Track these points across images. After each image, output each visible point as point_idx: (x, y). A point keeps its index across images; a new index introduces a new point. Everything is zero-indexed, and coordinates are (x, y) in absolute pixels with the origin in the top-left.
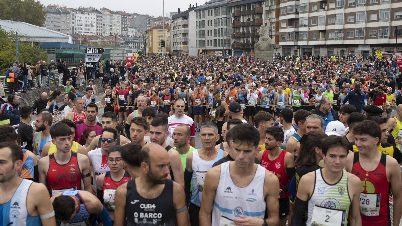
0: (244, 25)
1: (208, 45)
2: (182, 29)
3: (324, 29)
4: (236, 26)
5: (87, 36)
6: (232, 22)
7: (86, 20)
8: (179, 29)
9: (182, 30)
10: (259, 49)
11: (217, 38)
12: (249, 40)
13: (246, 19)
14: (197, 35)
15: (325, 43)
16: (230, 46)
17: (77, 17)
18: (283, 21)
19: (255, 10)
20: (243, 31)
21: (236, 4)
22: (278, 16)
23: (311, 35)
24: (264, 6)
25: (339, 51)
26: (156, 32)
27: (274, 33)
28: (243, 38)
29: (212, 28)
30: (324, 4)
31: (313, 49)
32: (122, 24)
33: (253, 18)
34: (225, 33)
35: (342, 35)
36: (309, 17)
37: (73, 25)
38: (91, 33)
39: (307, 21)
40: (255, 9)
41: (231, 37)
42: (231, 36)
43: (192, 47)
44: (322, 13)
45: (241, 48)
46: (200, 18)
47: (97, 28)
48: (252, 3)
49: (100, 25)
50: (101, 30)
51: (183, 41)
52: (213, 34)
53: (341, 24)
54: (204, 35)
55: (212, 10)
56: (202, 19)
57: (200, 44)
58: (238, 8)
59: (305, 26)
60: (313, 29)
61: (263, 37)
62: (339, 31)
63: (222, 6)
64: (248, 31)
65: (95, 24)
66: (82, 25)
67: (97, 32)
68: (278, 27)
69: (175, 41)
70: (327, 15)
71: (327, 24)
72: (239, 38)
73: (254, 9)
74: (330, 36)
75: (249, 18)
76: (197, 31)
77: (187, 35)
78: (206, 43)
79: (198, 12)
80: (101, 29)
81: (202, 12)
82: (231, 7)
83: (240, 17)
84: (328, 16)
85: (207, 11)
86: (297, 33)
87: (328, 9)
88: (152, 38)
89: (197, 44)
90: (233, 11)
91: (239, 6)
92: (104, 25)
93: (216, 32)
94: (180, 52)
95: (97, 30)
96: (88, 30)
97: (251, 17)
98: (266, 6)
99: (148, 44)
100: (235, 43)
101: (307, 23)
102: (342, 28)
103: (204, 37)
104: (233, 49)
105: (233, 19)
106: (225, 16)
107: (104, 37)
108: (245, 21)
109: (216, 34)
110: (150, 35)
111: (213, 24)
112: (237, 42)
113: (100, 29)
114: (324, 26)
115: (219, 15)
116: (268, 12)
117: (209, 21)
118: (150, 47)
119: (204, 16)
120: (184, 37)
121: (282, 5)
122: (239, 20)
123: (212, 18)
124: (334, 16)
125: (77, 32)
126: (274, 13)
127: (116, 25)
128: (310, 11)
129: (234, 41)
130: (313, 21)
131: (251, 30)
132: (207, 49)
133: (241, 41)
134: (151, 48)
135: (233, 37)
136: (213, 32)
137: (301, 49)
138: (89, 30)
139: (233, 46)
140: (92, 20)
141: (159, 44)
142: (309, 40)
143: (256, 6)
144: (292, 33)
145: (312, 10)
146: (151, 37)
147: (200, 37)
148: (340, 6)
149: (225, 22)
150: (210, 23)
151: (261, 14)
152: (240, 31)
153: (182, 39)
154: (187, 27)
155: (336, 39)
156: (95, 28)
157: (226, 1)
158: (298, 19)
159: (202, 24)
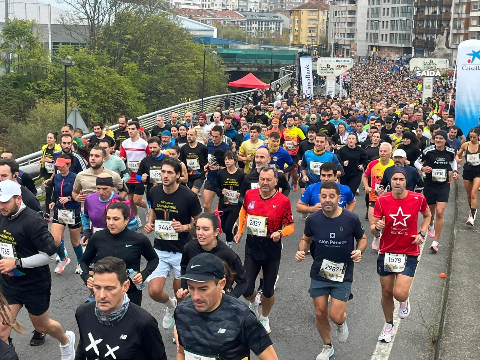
0: (429, 18)
1: (382, 40)
2: (348, 16)
4: (419, 19)
5: (192, 11)
6: (415, 14)
8: (344, 16)
9: (349, 18)
11: (395, 32)
12: (433, 37)
13: (431, 11)
14: (367, 26)
16: (411, 43)
18: (474, 18)
19: (443, 2)
20: (427, 26)
22: (468, 11)
27: (463, 31)
28: (426, 34)
29: (388, 18)
33: (440, 11)
34: (404, 26)
38: (194, 4)
41: (412, 32)
42: (412, 30)
43: (359, 41)
45: (423, 46)
46: (374, 4)
51: (349, 32)
52: (389, 27)
54: (377, 27)
56: (376, 6)
57: (371, 38)
61: (439, 47)
64: (433, 26)
67: (203, 3)
68: (467, 25)
69: (337, 31)
72: (421, 34)
75: (435, 10)
76: (368, 21)
77: (353, 25)
78: (380, 37)
83: (424, 7)
88: (299, 22)
89: (367, 38)
93: (393, 24)
94: (343, 47)
99: (293, 30)
100: (417, 40)
103: (377, 29)
104: (413, 47)
105: (415, 9)
106: (406, 5)
107: (216, 13)
108: (430, 13)
109: (393, 27)
110: (296, 17)
111: (390, 13)
112: (419, 38)
115: (399, 3)
116: (458, 5)
117: (384, 9)
118: (295, 34)
119: (379, 2)
120: (350, 27)
122: (423, 12)
123: (389, 5)
125: (174, 4)
126: (464, 7)
129: (415, 37)
131: (436, 25)
132: (380, 45)
133: (424, 38)
134: (297, 36)
135: (415, 32)
136: (389, 24)
139: (414, 44)
141: (309, 31)
146: (297, 19)
147: (371, 29)
149: (405, 11)
150: (386, 11)
151: (450, 6)
152: (423, 25)
153: (347, 30)
154: (354, 15)
159: (376, 12)
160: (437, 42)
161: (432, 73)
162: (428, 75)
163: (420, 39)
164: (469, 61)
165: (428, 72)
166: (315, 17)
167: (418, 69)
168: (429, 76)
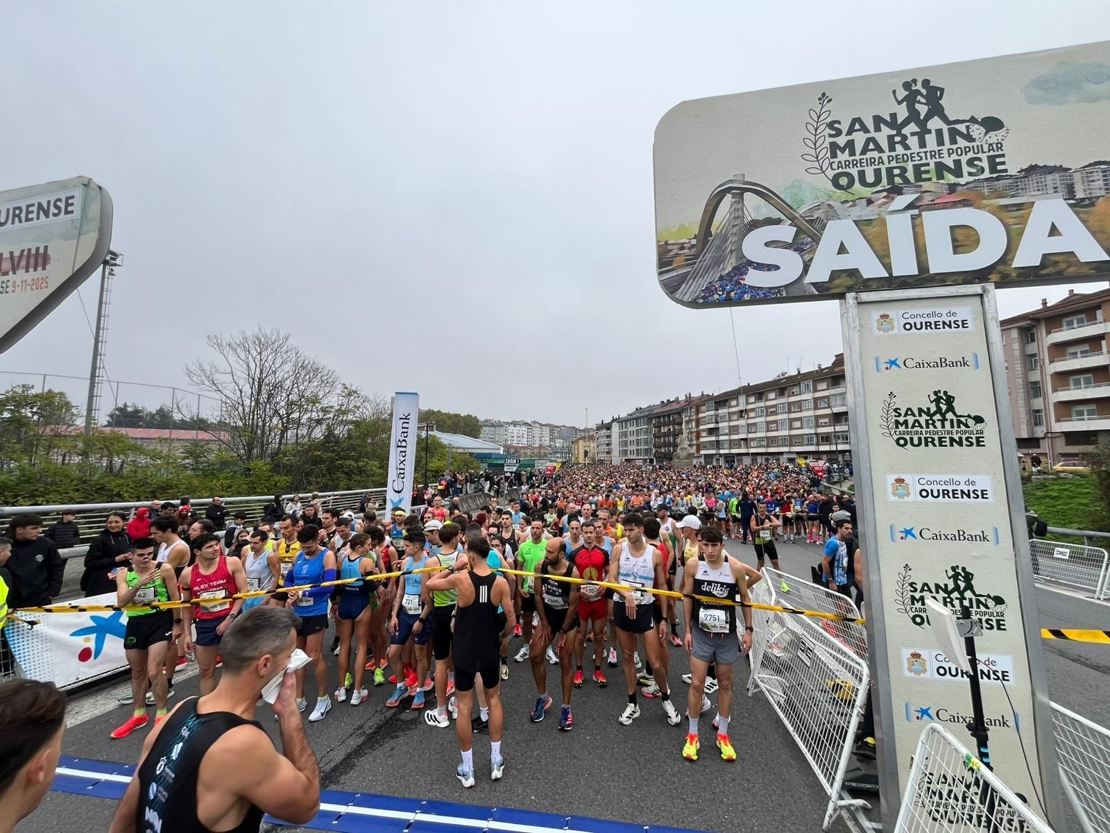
0: (665, 435)
1: (630, 455)
3: (746, 437)
4: (657, 436)
5: (519, 447)
6: (653, 433)
7: (518, 432)
8: (603, 440)
9: (606, 440)
10: (678, 458)
11: (639, 448)
12: (670, 449)
13: (666, 429)
14: (619, 445)
15: (748, 451)
16: (652, 456)
17: (509, 430)
18: (704, 430)
20: (664, 441)
21: (656, 416)
22: (697, 426)
23: (732, 444)
24: (683, 416)
25: (764, 459)
26: (581, 442)
27: (695, 442)
28: (664, 447)
29: (634, 438)
30: (744, 413)
31: (736, 457)
32: (550, 435)
33: (674, 427)
34: (646, 443)
35: (764, 443)
36: (729, 426)
37: (505, 437)
38: (522, 444)
39: (728, 430)
41: (652, 447)
42: (652, 445)
43: (615, 457)
44: (742, 422)
45: (663, 457)
48: (672, 414)
49: (530, 437)
51: (607, 451)
52: (635, 444)
53: (762, 432)
54: (626, 445)
55: (633, 422)
56: (624, 430)
57: (622, 454)
59: (726, 435)
60: (734, 437)
61: (682, 446)
62: (761, 439)
63: (643, 417)
64: (669, 441)
65: (525, 436)
66: (513, 437)
67: (528, 443)
68: (698, 436)
69: (599, 451)
70: (747, 424)
71: (749, 432)
72: (660, 447)
73: (674, 420)
74: (752, 444)
75: (669, 428)
76: (619, 441)
77: (610, 445)
78: (629, 452)
79: (621, 424)
81: (624, 423)
82: (651, 419)
83: (660, 427)
85: (629, 422)
86: (718, 442)
87: (748, 418)
88: (577, 448)
89: (620, 454)
90: (654, 422)
91: (659, 417)
92: (534, 437)
93: (638, 442)
94: (604, 462)
95: (528, 441)
97: (671, 427)
98: (685, 417)
99: (574, 454)
100: (657, 453)
101: (728, 432)
102: (764, 436)
103: (626, 447)
104: (654, 458)
105: (654, 429)
106: (646, 427)
107: (534, 448)
108: (666, 431)
109: (638, 445)
110: (575, 445)
111: (635, 434)
112: (658, 451)
113: (530, 440)
114: (746, 435)
115: (641, 426)
116: (687, 422)
117: (630, 432)
118: (575, 457)
119: (626, 427)
120: (608, 447)
121: (701, 415)
122: (660, 430)
123: (634, 428)
124: (755, 424)
125: (509, 444)
126: (694, 423)
127: (545, 436)
128: (730, 420)
129: (656, 450)
130: (733, 430)
131: (671, 439)
132: (629, 458)
133: (663, 450)
135: (655, 447)
136: (635, 442)
137: (723, 457)
138: (520, 441)
139: (655, 455)
140: (523, 432)
141: (584, 454)
142: (731, 448)
143: (676, 416)
144: (712, 441)
145: (732, 419)
147: (622, 447)
148: (760, 415)
149: (646, 432)
150: (632, 433)
151: (681, 424)
152: (661, 441)
153: (605, 449)
154: (610, 438)
155: (758, 447)
156: (526, 440)
157: (647, 413)
158: (718, 428)
159: (624, 434)
161: (963, 239)
163: (660, 452)
166: (588, 445)
168: (924, 278)
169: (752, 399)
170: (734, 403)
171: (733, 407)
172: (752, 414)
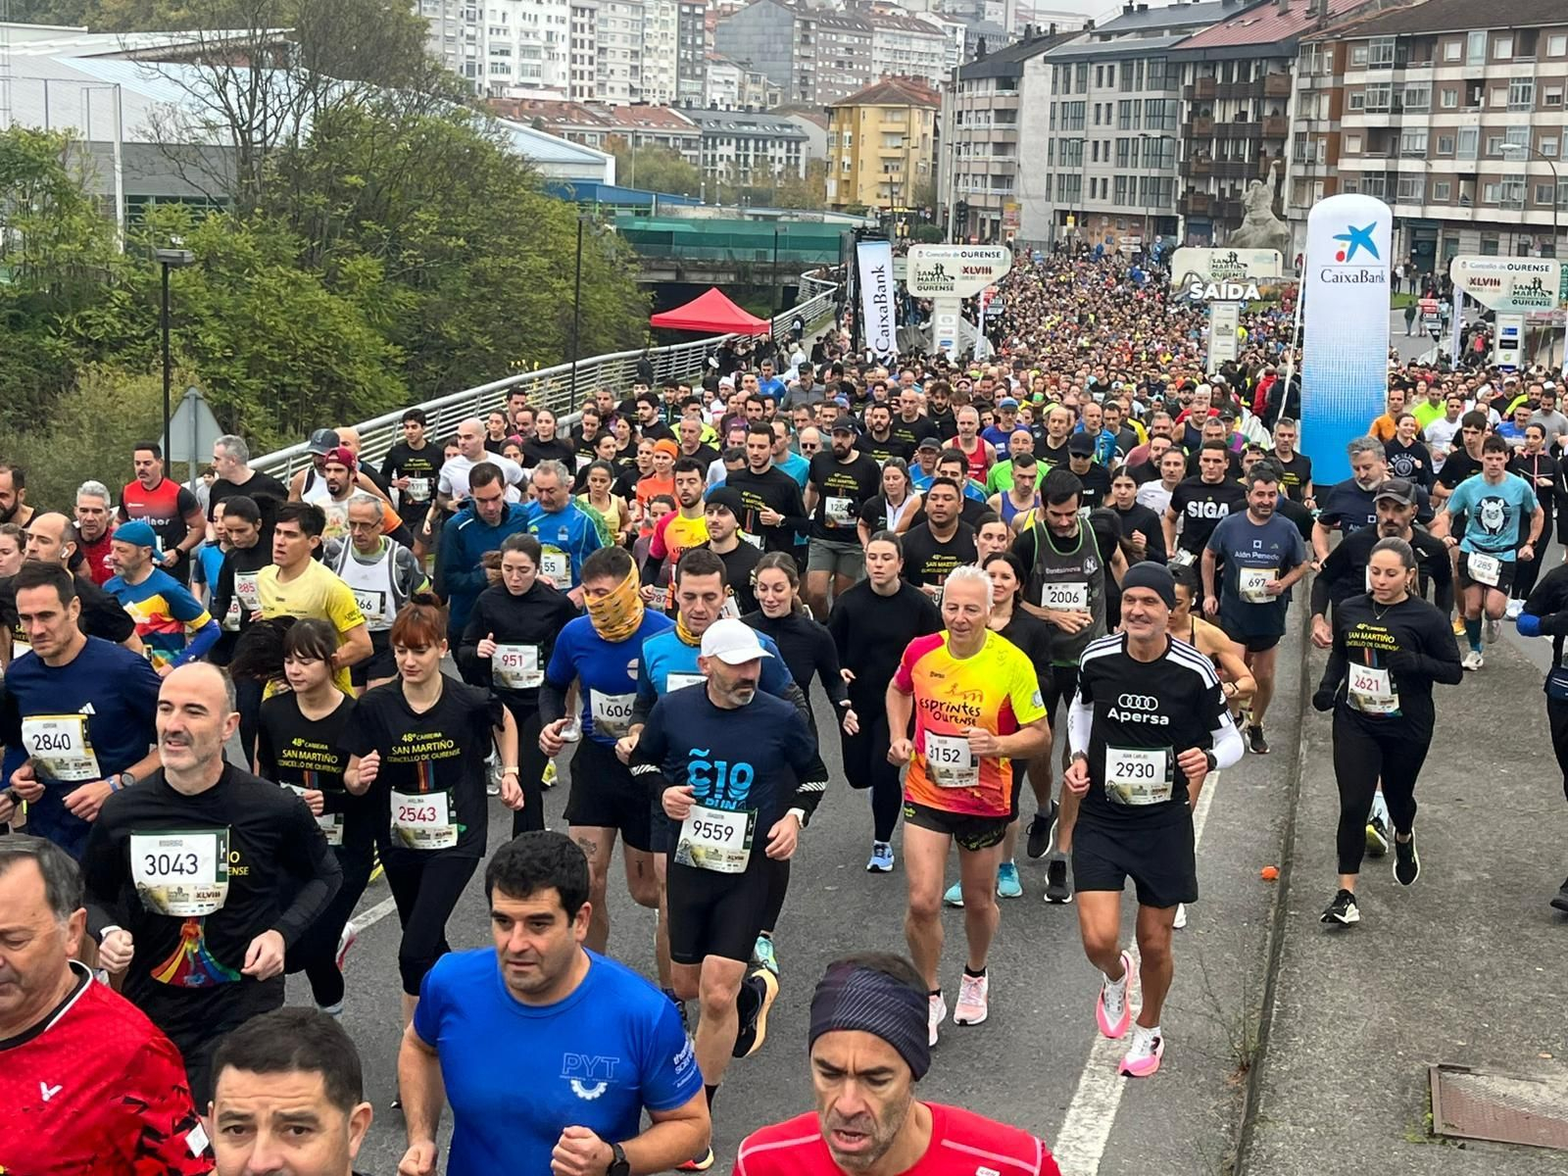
0: (1224, 132)
1: (1093, 195)
2: (993, 125)
3: (1473, 171)
4: (1198, 134)
5: (541, 105)
6: (1185, 121)
7: (528, 25)
8: (983, 125)
9: (996, 130)
11: (1128, 172)
12: (1238, 187)
14: (1051, 154)
15: (1473, 215)
16: (1174, 205)
17: (487, 14)
18: (1354, 133)
19: (1264, 85)
20: (1222, 156)
21: (1200, 56)
22: (1336, 114)
23: (1435, 187)
24: (1294, 72)
25: (1515, 244)
26: (871, 119)
27: (1321, 171)
28: (1218, 179)
29: (1109, 132)
30: (1477, 89)
31: (1440, 232)
32: (682, 43)
33: (1258, 111)
34: (1156, 156)
35: (1519, 194)
36: (1431, 128)
37: (470, 50)
38: (548, 87)
39: (1425, 139)
40: (1264, 78)
41: (1177, 172)
42: (1177, 166)
43: (1028, 197)
44: (1468, 120)
45: (1210, 213)
46: (1068, 92)
47: (574, 66)
48: (1256, 59)
49: (587, 52)
50: (591, 73)
51: (998, 172)
52: (1112, 156)
53: (1518, 158)
54: (1077, 157)
55: (1111, 68)
56: (1073, 97)
57: (1060, 189)
58: (1207, 67)
59: (1419, 156)
60: (1441, 166)
61: (1255, 215)
62: (1514, 180)
63: (1152, 54)
64: (1238, 157)
65: (563, 47)
66: (505, 53)
67: (574, 82)
68: (1335, 153)
69: (964, 170)
70: (1482, 128)
71: (1482, 156)
72: (1204, 177)
73: (1261, 80)
74: (1489, 194)
75: (1243, 109)
76: (1051, 139)
77: (1010, 150)
78: (1087, 186)
79: (1061, 69)
80: (591, 68)
81: (1074, 67)
82: (1183, 65)
83: (1212, 102)
84: (1484, 130)
85: (1094, 67)
86: (1393, 175)
87: (1488, 109)
88: (855, 141)
89: (1049, 189)
90: (1188, 81)
91: (1211, 65)
92: (602, 50)
93: (1125, 150)
94: (981, 214)
95: (574, 73)
96: (532, 75)
97: (1249, 107)
98: (1301, 75)
99: (836, 165)
100: (1191, 197)
101: (1424, 147)
102: (1523, 172)
103: (1079, 164)
104: (1181, 217)
105: (1187, 108)
106: (1159, 94)
107: (611, 112)
108: (1229, 119)
109: (1122, 158)
110: (845, 126)
111: (1114, 119)
112: (1197, 190)
113: (587, 67)
114: (1474, 163)
115: (1140, 88)
116: (1307, 95)
117: (1098, 106)
118: (844, 177)
119: (1082, 87)
120: (1000, 158)
121: (1350, 78)
122: (1208, 114)
123: (1112, 94)
124: (1502, 130)
125: (487, 85)
126: (1326, 101)
127: (656, 49)
128: (1436, 109)
129: (1187, 187)
130: (1443, 142)
131: (1246, 152)
132: (1086, 209)
133: (1213, 190)
134: (847, 182)
135: (1186, 174)
136: (1112, 149)
137: (1403, 229)
138: (538, 75)
139: (1182, 206)
140: (553, 27)
141: (882, 168)
142: (1427, 202)
143: (1271, 69)
144: (1379, 174)
145: (1443, 104)
146: (847, 134)
147: (1062, 163)
148: (1520, 103)
149: (1157, 113)
150: (1103, 112)
151: (1286, 98)
152: (1208, 153)
153: (991, 166)
154: (1012, 121)
155: (1503, 206)
156: (564, 66)
157: (1167, 39)
158: (1399, 130)
159: (1074, 114)
160: (1248, 203)
161: (1236, 291)
162: (1223, 297)
163: (1201, 193)
164: (1340, 256)
165: (1224, 287)
166: (901, 128)
167: (1195, 278)
168: (1227, 300)
169: (1505, 49)
170: (1453, 51)
171: (1452, 63)
172: (1500, 98)
